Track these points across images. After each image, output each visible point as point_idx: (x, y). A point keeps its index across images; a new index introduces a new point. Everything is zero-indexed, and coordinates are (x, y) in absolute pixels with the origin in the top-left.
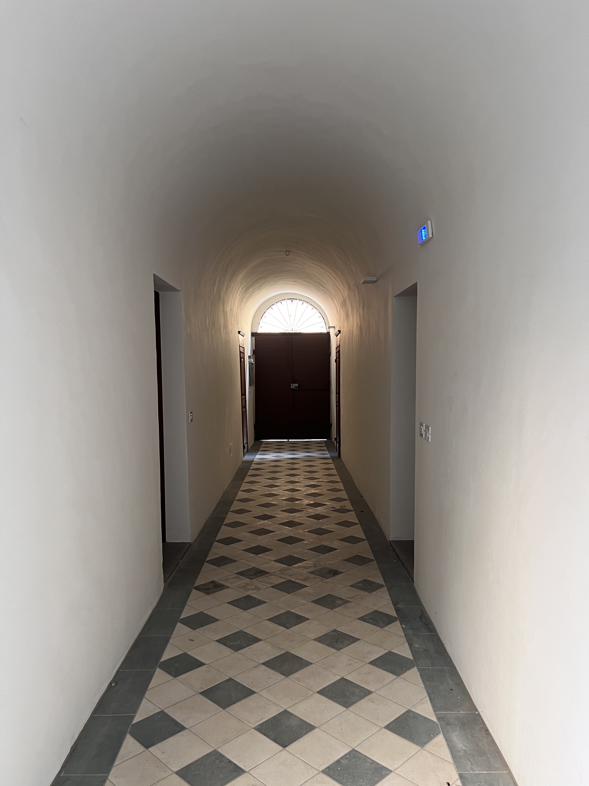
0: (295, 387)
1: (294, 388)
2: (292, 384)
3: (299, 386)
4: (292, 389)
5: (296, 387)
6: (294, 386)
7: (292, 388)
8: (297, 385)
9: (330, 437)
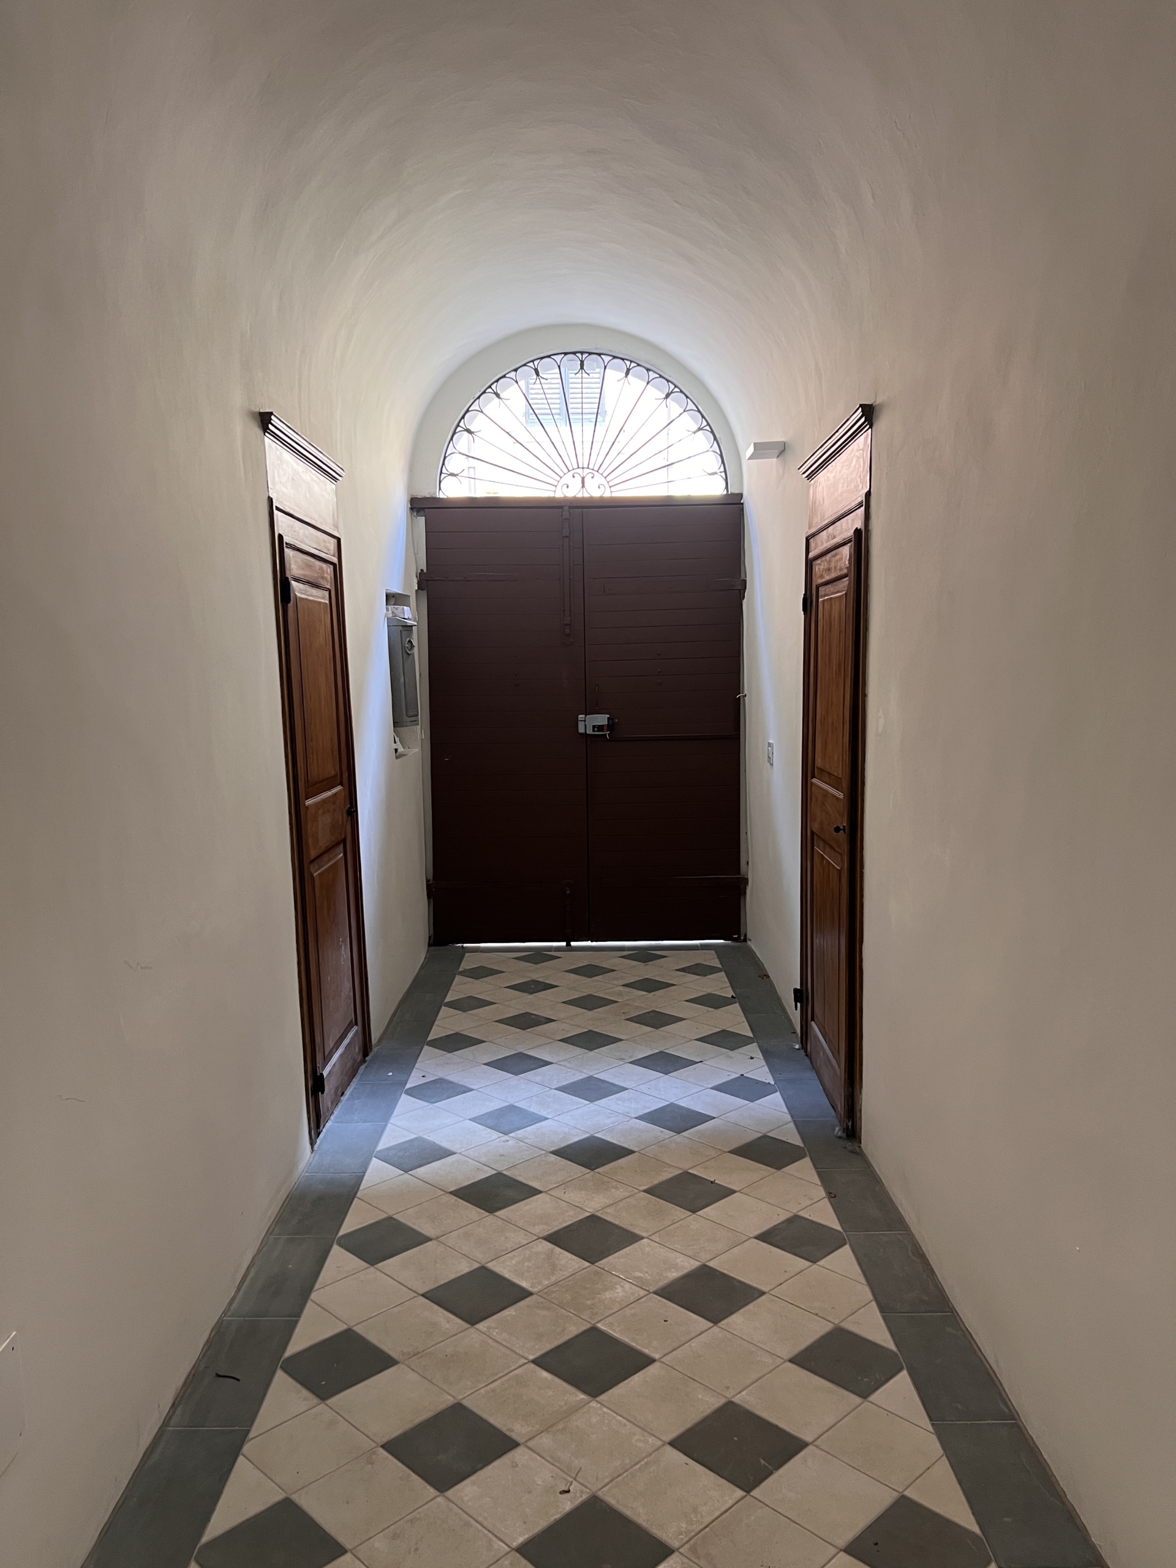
0: (594, 727)
1: (590, 731)
2: (581, 717)
3: (611, 726)
4: (582, 734)
5: (600, 728)
6: (591, 722)
7: (581, 730)
8: (602, 719)
9: (739, 934)
